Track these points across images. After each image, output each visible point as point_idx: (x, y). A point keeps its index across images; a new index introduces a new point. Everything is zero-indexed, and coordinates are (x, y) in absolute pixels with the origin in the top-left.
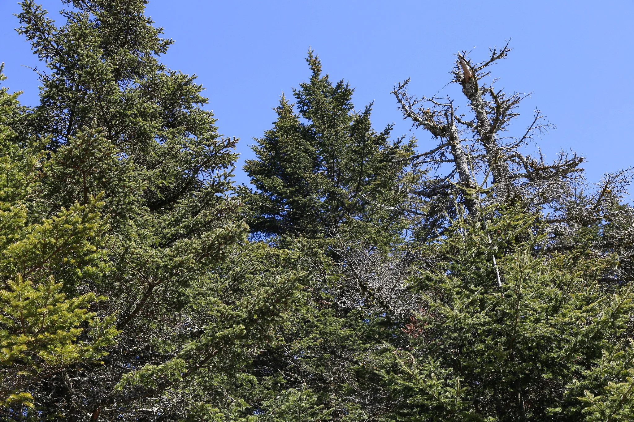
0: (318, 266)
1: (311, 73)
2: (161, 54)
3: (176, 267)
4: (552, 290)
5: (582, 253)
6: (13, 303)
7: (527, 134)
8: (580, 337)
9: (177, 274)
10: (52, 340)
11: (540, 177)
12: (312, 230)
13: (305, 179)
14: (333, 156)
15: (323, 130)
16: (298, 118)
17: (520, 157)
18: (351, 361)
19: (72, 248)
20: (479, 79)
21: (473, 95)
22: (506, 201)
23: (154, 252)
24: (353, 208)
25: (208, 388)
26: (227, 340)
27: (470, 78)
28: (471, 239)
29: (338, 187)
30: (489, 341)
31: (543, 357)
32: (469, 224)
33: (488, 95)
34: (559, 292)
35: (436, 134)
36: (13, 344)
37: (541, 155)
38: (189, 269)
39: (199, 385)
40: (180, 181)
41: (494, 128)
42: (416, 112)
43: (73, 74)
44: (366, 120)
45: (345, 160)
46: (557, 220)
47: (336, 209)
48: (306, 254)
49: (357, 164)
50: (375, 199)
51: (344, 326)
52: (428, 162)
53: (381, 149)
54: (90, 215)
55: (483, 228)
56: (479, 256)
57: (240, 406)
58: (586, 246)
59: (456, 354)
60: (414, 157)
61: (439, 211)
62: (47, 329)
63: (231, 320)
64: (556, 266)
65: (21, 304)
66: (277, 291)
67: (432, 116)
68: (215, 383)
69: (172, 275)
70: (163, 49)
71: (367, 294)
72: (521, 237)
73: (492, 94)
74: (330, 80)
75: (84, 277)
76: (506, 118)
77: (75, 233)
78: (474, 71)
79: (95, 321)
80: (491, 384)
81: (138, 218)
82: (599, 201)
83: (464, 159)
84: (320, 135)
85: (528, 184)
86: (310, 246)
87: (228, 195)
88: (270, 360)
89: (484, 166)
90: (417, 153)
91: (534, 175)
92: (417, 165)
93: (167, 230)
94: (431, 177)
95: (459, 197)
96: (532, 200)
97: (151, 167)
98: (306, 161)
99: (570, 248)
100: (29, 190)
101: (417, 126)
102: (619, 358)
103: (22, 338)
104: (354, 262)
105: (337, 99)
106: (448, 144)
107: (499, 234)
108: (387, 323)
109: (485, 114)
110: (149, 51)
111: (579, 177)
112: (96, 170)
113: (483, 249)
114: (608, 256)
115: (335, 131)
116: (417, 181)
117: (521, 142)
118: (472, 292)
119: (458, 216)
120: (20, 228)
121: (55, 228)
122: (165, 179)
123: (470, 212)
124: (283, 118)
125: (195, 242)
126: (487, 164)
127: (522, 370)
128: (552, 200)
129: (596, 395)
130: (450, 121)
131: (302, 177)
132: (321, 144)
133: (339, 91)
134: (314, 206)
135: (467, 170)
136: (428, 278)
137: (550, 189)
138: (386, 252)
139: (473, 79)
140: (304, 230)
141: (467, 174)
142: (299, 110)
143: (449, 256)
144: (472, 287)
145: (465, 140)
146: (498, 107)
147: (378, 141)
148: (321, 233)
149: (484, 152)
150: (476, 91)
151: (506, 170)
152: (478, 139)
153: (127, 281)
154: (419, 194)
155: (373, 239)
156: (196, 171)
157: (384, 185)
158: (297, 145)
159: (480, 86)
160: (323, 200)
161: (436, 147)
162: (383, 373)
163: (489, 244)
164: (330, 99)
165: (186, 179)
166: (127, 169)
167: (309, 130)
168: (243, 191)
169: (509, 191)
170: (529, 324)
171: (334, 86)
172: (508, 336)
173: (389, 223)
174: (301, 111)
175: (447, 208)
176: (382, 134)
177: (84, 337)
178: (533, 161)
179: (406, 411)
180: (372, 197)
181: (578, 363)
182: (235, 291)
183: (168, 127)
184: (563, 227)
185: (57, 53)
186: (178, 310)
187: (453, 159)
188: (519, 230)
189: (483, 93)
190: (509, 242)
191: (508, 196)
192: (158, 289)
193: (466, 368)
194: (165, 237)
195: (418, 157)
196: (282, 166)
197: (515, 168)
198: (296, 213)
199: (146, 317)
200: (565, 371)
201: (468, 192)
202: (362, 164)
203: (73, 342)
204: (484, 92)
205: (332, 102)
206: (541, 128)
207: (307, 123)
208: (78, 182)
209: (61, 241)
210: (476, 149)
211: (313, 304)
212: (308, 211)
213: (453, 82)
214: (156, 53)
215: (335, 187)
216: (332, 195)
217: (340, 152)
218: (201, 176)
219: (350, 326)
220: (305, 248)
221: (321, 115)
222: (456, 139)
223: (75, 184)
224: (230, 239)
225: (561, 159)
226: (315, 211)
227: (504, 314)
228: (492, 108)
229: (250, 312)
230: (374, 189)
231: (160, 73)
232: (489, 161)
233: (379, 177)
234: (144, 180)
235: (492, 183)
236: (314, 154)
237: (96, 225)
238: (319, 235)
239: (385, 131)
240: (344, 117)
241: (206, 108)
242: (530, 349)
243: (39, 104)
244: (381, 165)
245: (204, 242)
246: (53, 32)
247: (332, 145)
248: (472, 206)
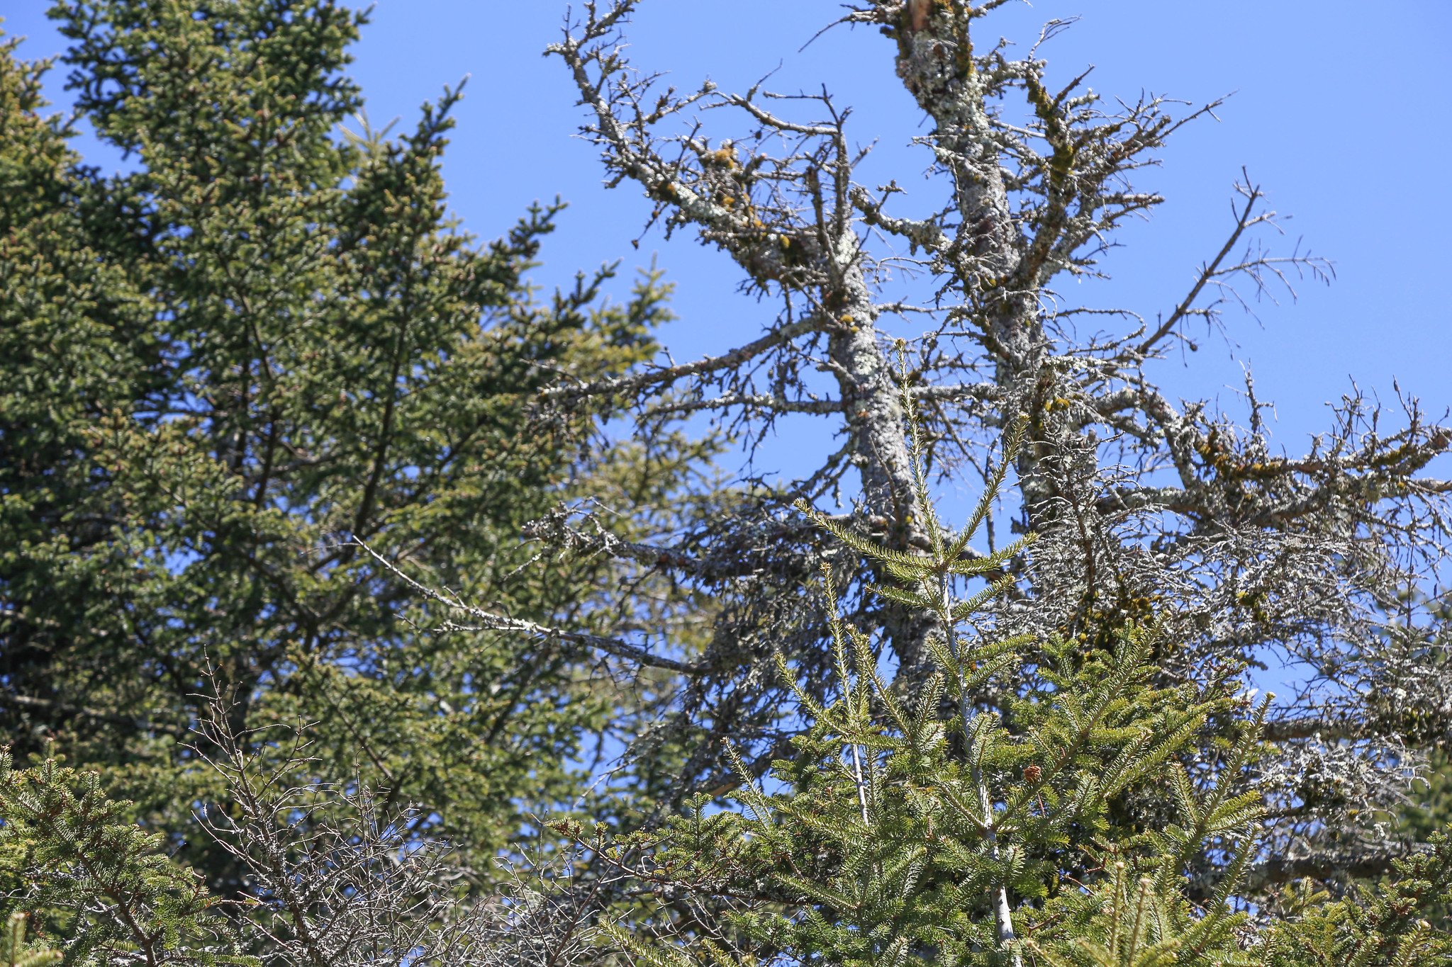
0: (124, 912)
7: (1192, 295)
11: (1243, 512)
12: (111, 719)
13: (89, 453)
14: (244, 343)
15: (197, 212)
16: (67, 133)
17: (1153, 407)
20: (977, 13)
21: (944, 91)
22: (1077, 623)
24: (334, 614)
27: (936, 10)
28: (900, 798)
29: (260, 501)
33: (1016, 95)
35: (759, 272)
37: (1255, 407)
41: (1035, 262)
42: (668, 154)
44: (425, 176)
45: (304, 371)
46: (1317, 726)
47: (245, 615)
48: (66, 851)
49: (364, 394)
50: (447, 575)
52: (714, 406)
55: (958, 745)
56: (932, 886)
60: (648, 379)
61: (758, 652)
67: (745, 180)
72: (1143, 804)
73: (1035, 94)
76: (1098, 216)
83: (889, 402)
84: (185, 230)
85: (1183, 541)
86: (88, 806)
90: (660, 360)
91: (1218, 499)
92: (664, 413)
95: (854, 587)
96: (1201, 621)
98: (102, 363)
99: (1372, 870)
101: (670, 225)
104: (315, 894)
105: (276, 58)
106: (817, 323)
107: (1033, 788)
109: (997, 191)
111: (1428, 522)
113: (955, 854)
115: (260, 221)
116: (660, 495)
117: (1163, 332)
119: (848, 683)
123: (905, 662)
126: (996, 432)
128: (1296, 629)
130: (828, 209)
131: (76, 442)
132: (184, 282)
133: (288, 17)
134: (130, 596)
135: (902, 459)
137: (1286, 576)
138: (486, 846)
139: (949, 15)
140: (69, 715)
141: (903, 475)
142: (75, 94)
143: (790, 881)
145: (897, 308)
146: (1061, 159)
147: (478, 281)
148: (159, 734)
149: (985, 377)
150: (962, 75)
151: (1082, 467)
152: (960, 313)
154: (665, 560)
155: (427, 776)
157: (496, 507)
158: (59, 279)
159: (979, 51)
160: (179, 563)
161: (758, 335)
163: (982, 832)
164: (238, 53)
167: (123, 201)
169: (1091, 572)
173: (515, 698)
174: (88, 104)
175: (794, 641)
176: (497, 248)
178: (1214, 436)
180: (436, 562)
187: (836, 397)
188: (1126, 772)
189: (995, 86)
190: (1079, 829)
191: (1089, 599)
195: (667, 378)
197: (1130, 464)
198: (35, 628)
201: (894, 569)
202: (393, 393)
204: (998, 78)
205: (252, 67)
206: (1264, 274)
210: (949, 356)
212: (94, 620)
213: (850, 19)
215: (246, 501)
216: (230, 544)
217: (283, 329)
220: (63, 820)
221: (191, 131)
222: (855, 301)
225: (1348, 431)
226: (134, 620)
228: (1030, 162)
230: (447, 525)
232: (1006, 421)
233: (472, 466)
235: (1017, 528)
236: (143, 329)
238: (148, 744)
239: (516, 238)
240: (309, 152)
244: (487, 405)
247: (243, 290)
248: (917, 635)
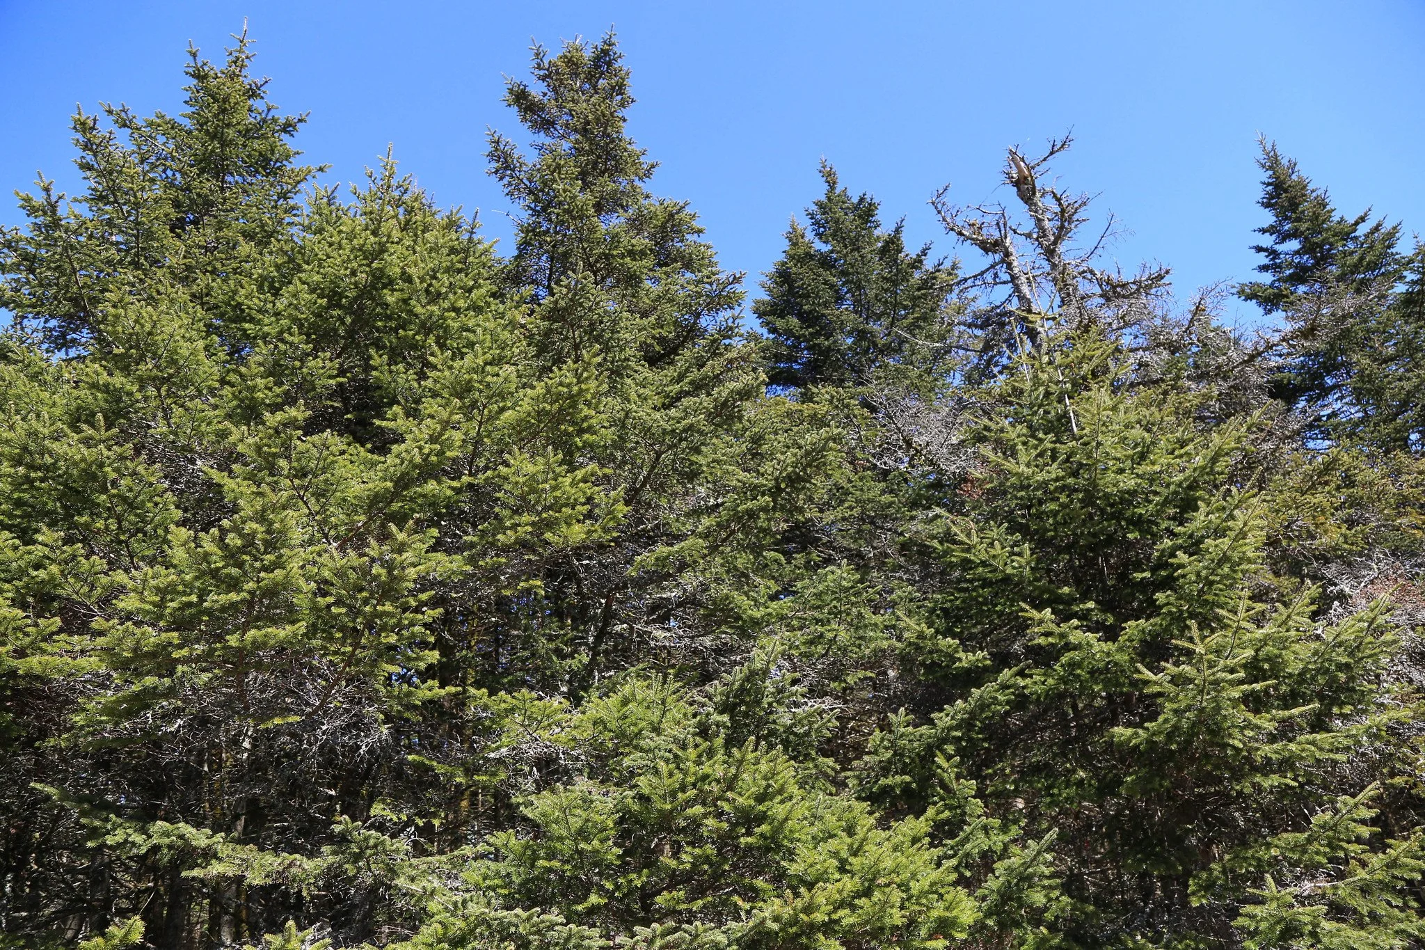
0: (851, 421)
1: (826, 187)
2: (646, 179)
3: (685, 430)
4: (1137, 433)
5: (1173, 387)
6: (513, 479)
7: (1099, 243)
8: (1172, 487)
9: (686, 439)
10: (557, 518)
11: (1118, 296)
12: (839, 379)
13: (826, 317)
14: (859, 286)
15: (845, 256)
16: (813, 243)
17: (1092, 272)
18: (896, 532)
19: (568, 414)
20: (1036, 178)
21: (1030, 198)
22: (1078, 328)
23: (657, 415)
24: (888, 349)
25: (731, 569)
26: (752, 514)
27: (1026, 178)
28: (1037, 376)
29: (867, 323)
30: (1063, 498)
31: (1128, 514)
32: (1034, 358)
33: (1049, 197)
34: (1147, 435)
35: (986, 250)
36: (519, 525)
37: (1119, 269)
38: (701, 433)
39: (722, 565)
40: (679, 330)
41: (1058, 238)
42: (960, 224)
43: (550, 214)
44: (898, 240)
45: (874, 291)
46: (1140, 348)
47: (866, 352)
48: (837, 407)
49: (889, 295)
50: (914, 336)
51: (883, 492)
52: (978, 286)
53: (917, 275)
54: (585, 375)
55: (1051, 362)
56: (1047, 396)
57: (769, 588)
58: (1178, 377)
59: (1023, 516)
60: (960, 281)
61: (996, 345)
62: (550, 508)
63: (755, 491)
64: (1142, 404)
65: (521, 480)
66: (808, 453)
67: (980, 228)
68: (740, 563)
69: (681, 440)
70: (648, 174)
71: (912, 452)
72: (1099, 371)
73: (1055, 196)
74: (849, 193)
75: (584, 447)
76: (1073, 225)
77: (571, 396)
78: (1030, 168)
79: (600, 496)
80: (1068, 549)
81: (636, 376)
82: (1191, 321)
83: (1023, 279)
84: (842, 261)
85: (1104, 305)
86: (839, 396)
87: (738, 343)
88: (798, 536)
89: (1049, 286)
90: (963, 276)
91: (1111, 293)
92: (964, 290)
93: (670, 388)
94: (982, 305)
95: (1019, 326)
96: (1110, 324)
97: (644, 315)
98: (827, 295)
99: (1158, 381)
100: (516, 351)
101: (963, 241)
102: (1218, 510)
103: (526, 518)
104: (895, 413)
105: (860, 216)
106: (1003, 261)
107: (1072, 369)
108: (938, 485)
109: (1046, 222)
110: (632, 177)
111: (1165, 293)
112: (585, 323)
113: (1053, 388)
114: (1203, 388)
115: (860, 256)
116: (964, 311)
117: (1092, 253)
118: (1041, 441)
119: (1020, 350)
120: (512, 394)
121: (548, 391)
122: (662, 327)
123: (1034, 343)
124: (794, 244)
125: (705, 401)
126: (1052, 283)
127: (1102, 531)
128: (1134, 324)
129: (1191, 555)
130: (1003, 232)
131: (823, 315)
132: (844, 273)
133: (861, 206)
134: (840, 349)
135: (1028, 293)
136: (987, 428)
137: (1131, 310)
138: (931, 400)
139: (1030, 179)
140: (830, 378)
141: (1028, 297)
142: (814, 233)
143: (1011, 399)
144: (1041, 435)
145: (1023, 255)
146: (1063, 211)
147: (914, 264)
148: (851, 381)
149: (1048, 268)
150: (1034, 194)
151: (1075, 289)
152: (1040, 253)
153: (630, 450)
154: (970, 326)
155: (915, 385)
156: (698, 315)
157: (924, 318)
158: (815, 276)
159: (1038, 187)
160: (850, 341)
161: (988, 266)
162: (935, 543)
163: (1060, 382)
164: (851, 216)
165: (686, 326)
166: (621, 318)
167: (827, 256)
168: (752, 337)
169: (1081, 315)
170: (1111, 476)
171: (855, 200)
172: (1086, 491)
173: (933, 364)
174: (817, 235)
175: (1005, 341)
176: (918, 255)
177: (589, 515)
178: (1109, 277)
179: (964, 585)
180: (911, 333)
181: (1169, 519)
182: (754, 455)
183: (661, 266)
184: (1147, 357)
185: (531, 192)
186: (691, 481)
187: (1009, 279)
188: (1095, 362)
189: (1043, 196)
190: (1084, 378)
191: (1081, 322)
192: (667, 457)
193: (1036, 531)
194: (668, 396)
195: (966, 280)
196: (798, 304)
197: (1088, 287)
198: (819, 359)
199: (655, 490)
200: (1155, 528)
201: (1030, 319)
202: (896, 294)
203: (579, 521)
204: (1044, 194)
205: (854, 220)
206: (1117, 235)
207: (825, 248)
208: (566, 338)
209: (556, 406)
210: (1038, 265)
211: (848, 468)
212: (832, 356)
213: (1004, 184)
214: (640, 179)
215: (864, 324)
216: (862, 335)
217: (868, 281)
218: (703, 322)
219: (891, 492)
220: (835, 400)
221: (842, 237)
222: (1012, 254)
223: (563, 340)
224: (746, 394)
225: (1143, 273)
226: (841, 355)
227: (1081, 465)
228: (1055, 213)
229: (776, 479)
230: (912, 324)
231: (646, 202)
232: (1054, 280)
233: (917, 309)
234: (640, 331)
235: (1059, 306)
236: (835, 286)
237: (592, 385)
238: (848, 383)
239: (922, 253)
240: (870, 238)
241: (703, 239)
242: (1112, 506)
243: (516, 253)
244: (919, 293)
245: (715, 400)
246: (524, 168)
247: (858, 273)
248: (1037, 337)
